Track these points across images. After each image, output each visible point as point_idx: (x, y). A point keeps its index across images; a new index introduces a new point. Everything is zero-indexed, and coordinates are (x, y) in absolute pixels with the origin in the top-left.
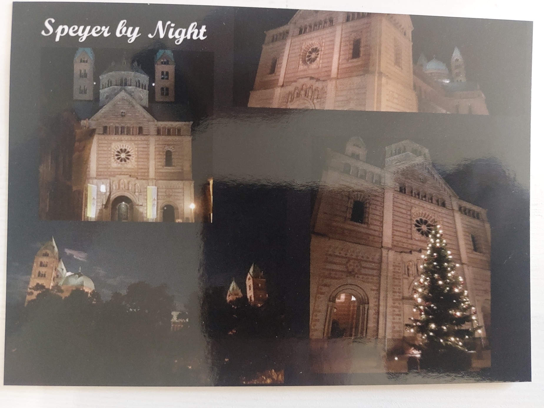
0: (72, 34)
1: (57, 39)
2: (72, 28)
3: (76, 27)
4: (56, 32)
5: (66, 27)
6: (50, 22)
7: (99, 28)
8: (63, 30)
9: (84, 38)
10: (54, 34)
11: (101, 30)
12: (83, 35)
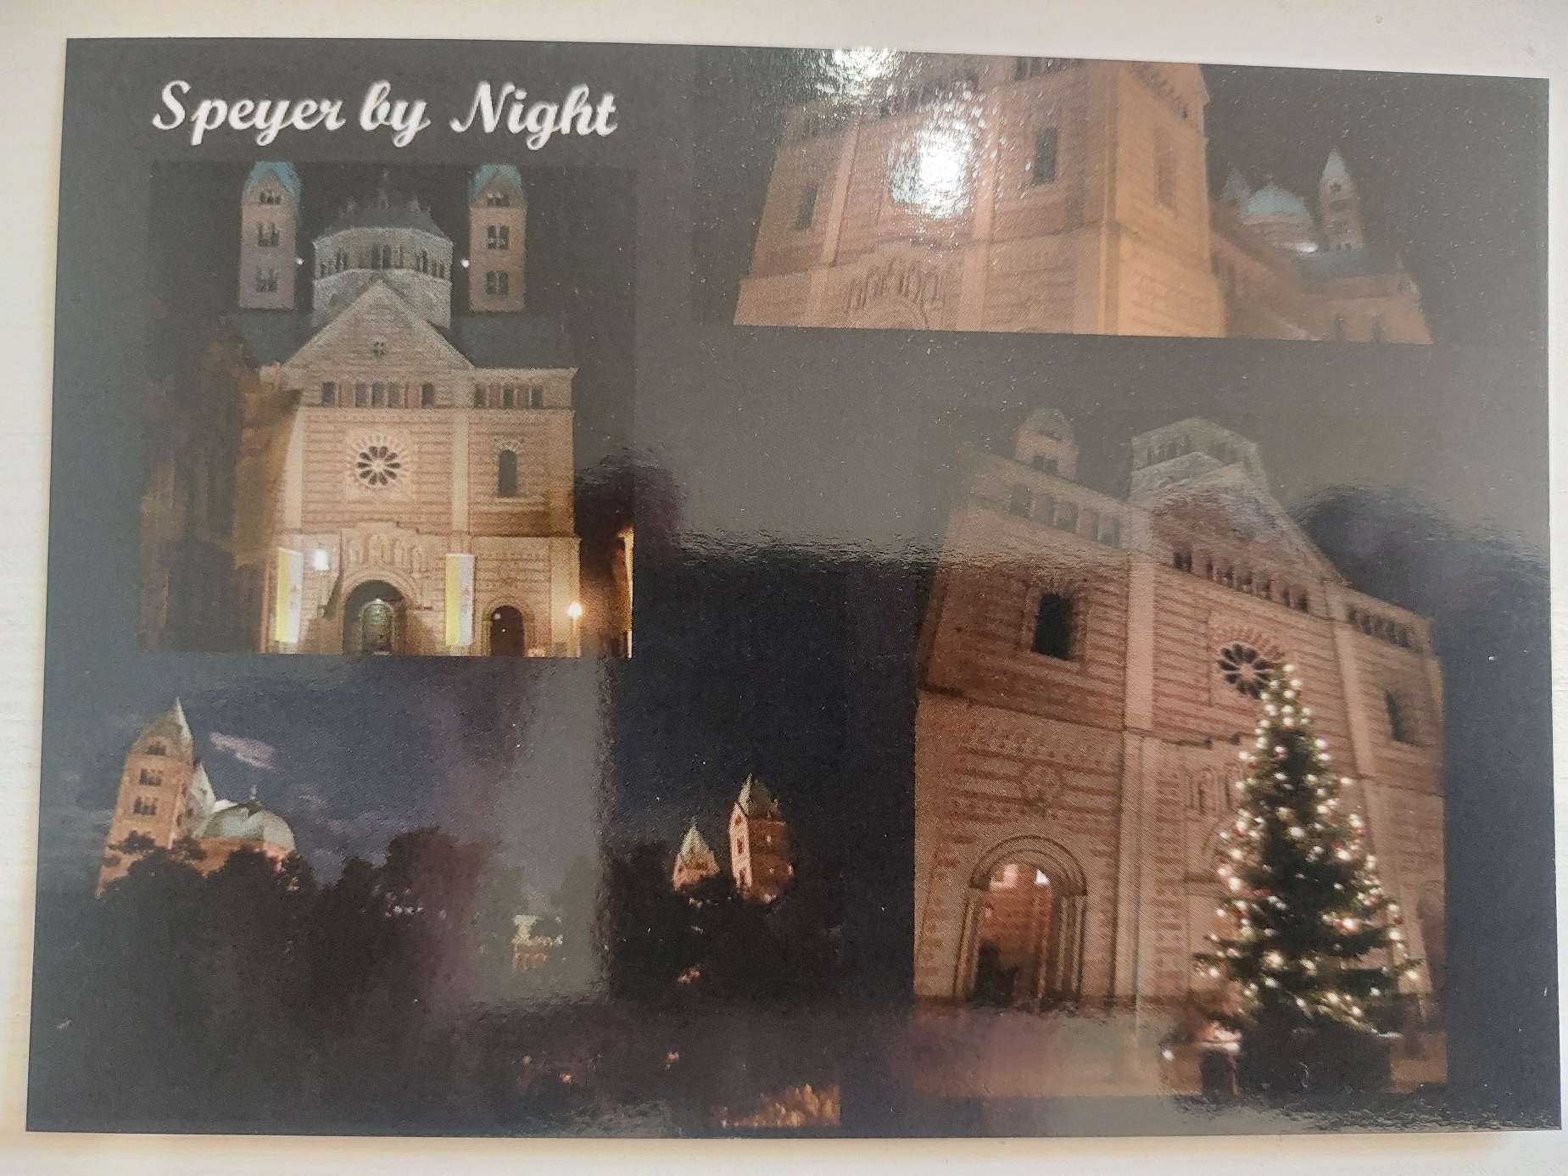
0: (237, 124)
1: (197, 139)
2: (238, 106)
3: (250, 105)
4: (193, 119)
5: (221, 105)
6: (176, 92)
7: (313, 106)
8: (213, 113)
9: (271, 135)
10: (188, 125)
11: (318, 112)
12: (268, 128)
